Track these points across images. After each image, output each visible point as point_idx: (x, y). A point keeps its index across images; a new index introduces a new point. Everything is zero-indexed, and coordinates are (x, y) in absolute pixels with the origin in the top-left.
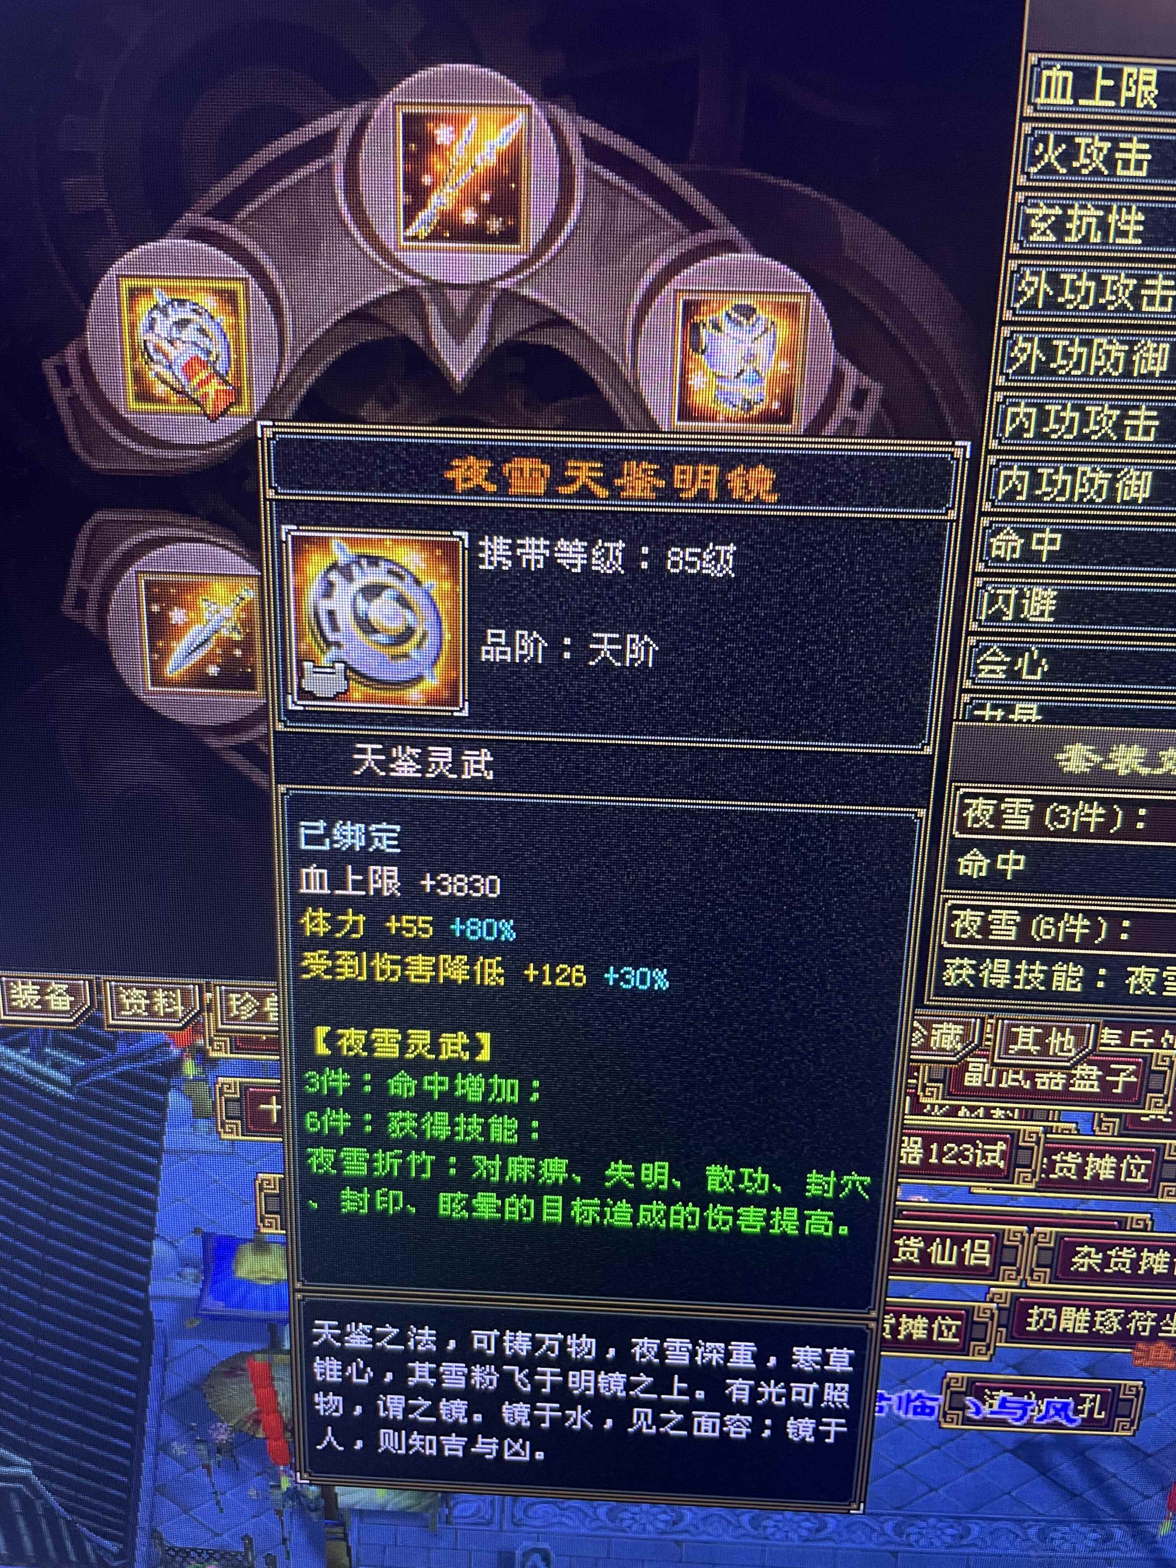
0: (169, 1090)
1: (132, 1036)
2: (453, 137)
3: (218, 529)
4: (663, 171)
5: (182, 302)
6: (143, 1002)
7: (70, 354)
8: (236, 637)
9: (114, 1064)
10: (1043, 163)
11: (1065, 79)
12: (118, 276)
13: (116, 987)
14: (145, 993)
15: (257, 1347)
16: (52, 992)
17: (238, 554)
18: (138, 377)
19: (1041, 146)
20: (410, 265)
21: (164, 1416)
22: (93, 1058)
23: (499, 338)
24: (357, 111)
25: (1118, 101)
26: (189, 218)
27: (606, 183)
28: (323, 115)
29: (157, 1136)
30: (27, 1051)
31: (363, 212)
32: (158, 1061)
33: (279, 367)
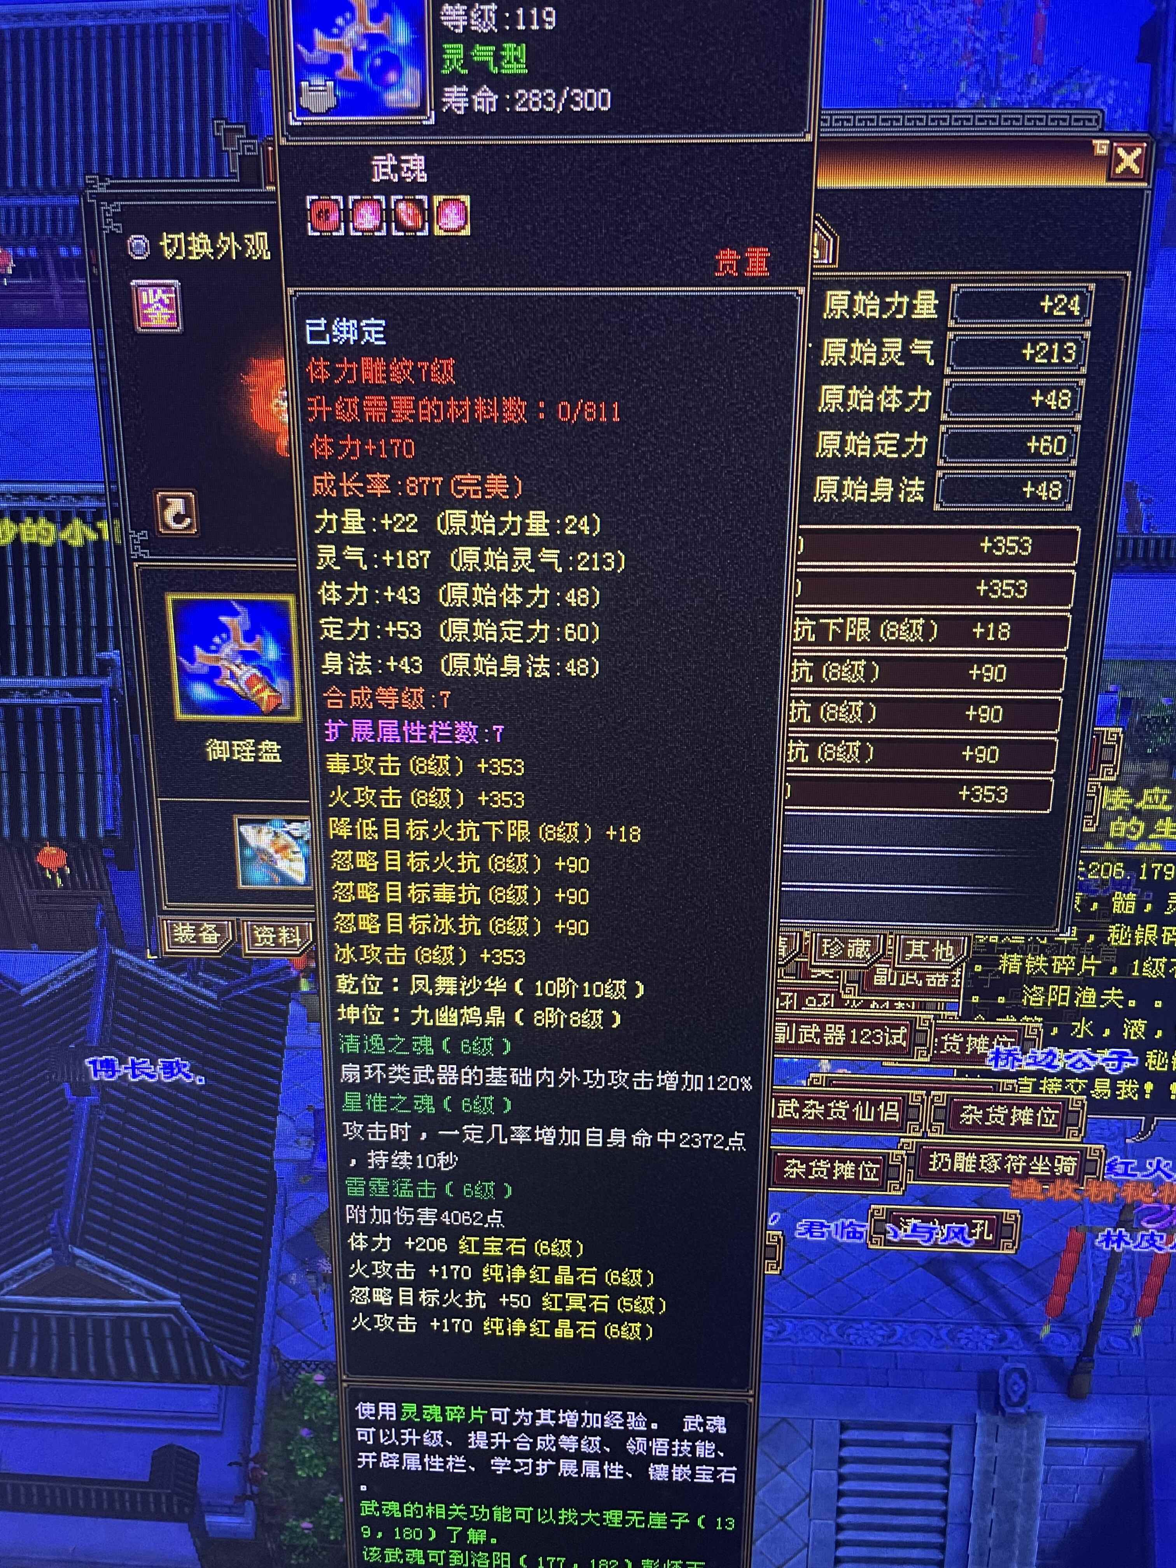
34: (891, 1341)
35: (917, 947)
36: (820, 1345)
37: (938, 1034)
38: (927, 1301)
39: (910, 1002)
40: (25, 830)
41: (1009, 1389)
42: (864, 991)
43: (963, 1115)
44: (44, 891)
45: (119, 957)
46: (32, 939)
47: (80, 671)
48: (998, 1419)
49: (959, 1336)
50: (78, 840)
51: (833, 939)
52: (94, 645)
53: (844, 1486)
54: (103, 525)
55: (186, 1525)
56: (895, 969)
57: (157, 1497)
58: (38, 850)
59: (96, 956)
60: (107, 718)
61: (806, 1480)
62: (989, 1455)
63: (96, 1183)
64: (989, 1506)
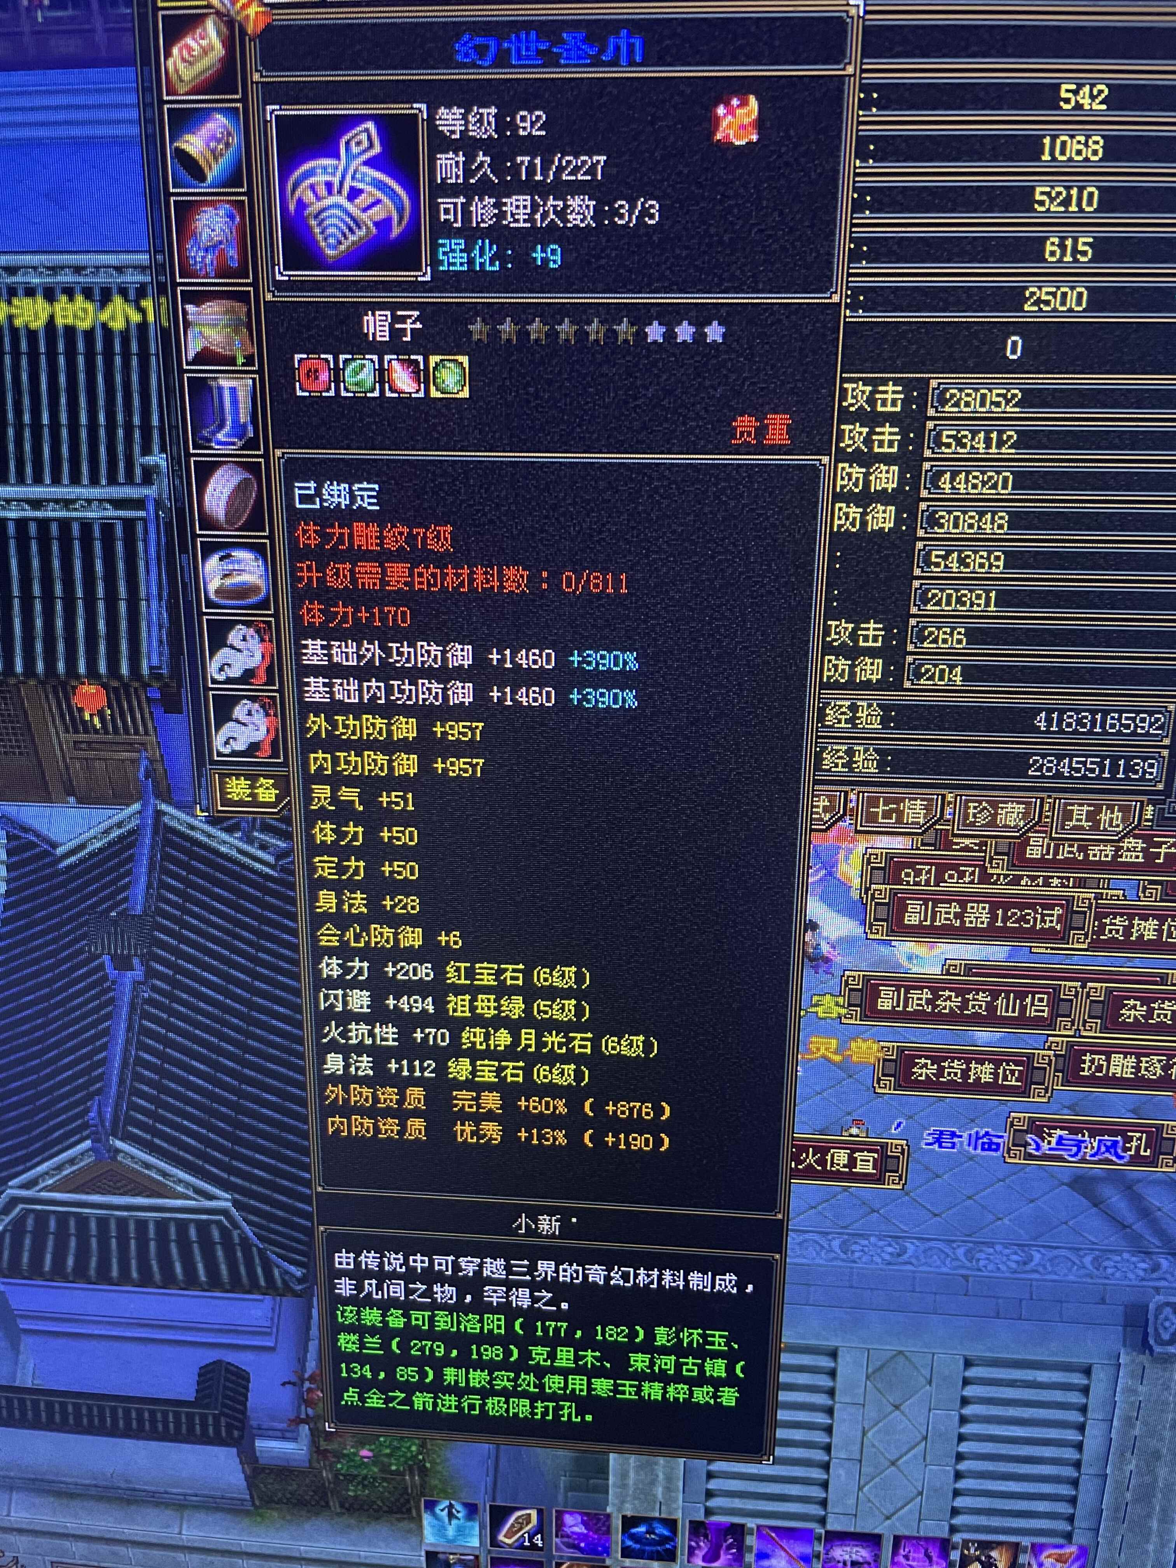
34: (1028, 1267)
35: (1080, 812)
36: (944, 1270)
37: (1099, 917)
38: (1071, 1223)
39: (1068, 879)
40: (61, 666)
41: (1159, 1326)
42: (1014, 865)
43: (1123, 1011)
44: (82, 737)
45: (165, 813)
46: (70, 792)
47: (121, 479)
48: (1144, 1359)
49: (1106, 1263)
50: (120, 677)
51: (980, 802)
52: (137, 449)
53: (967, 1429)
54: (148, 304)
55: (234, 1450)
56: (1052, 839)
57: (204, 1418)
58: (74, 688)
59: (139, 812)
60: (152, 536)
61: (922, 1420)
62: (1133, 1399)
63: (139, 1069)
64: (1128, 1455)
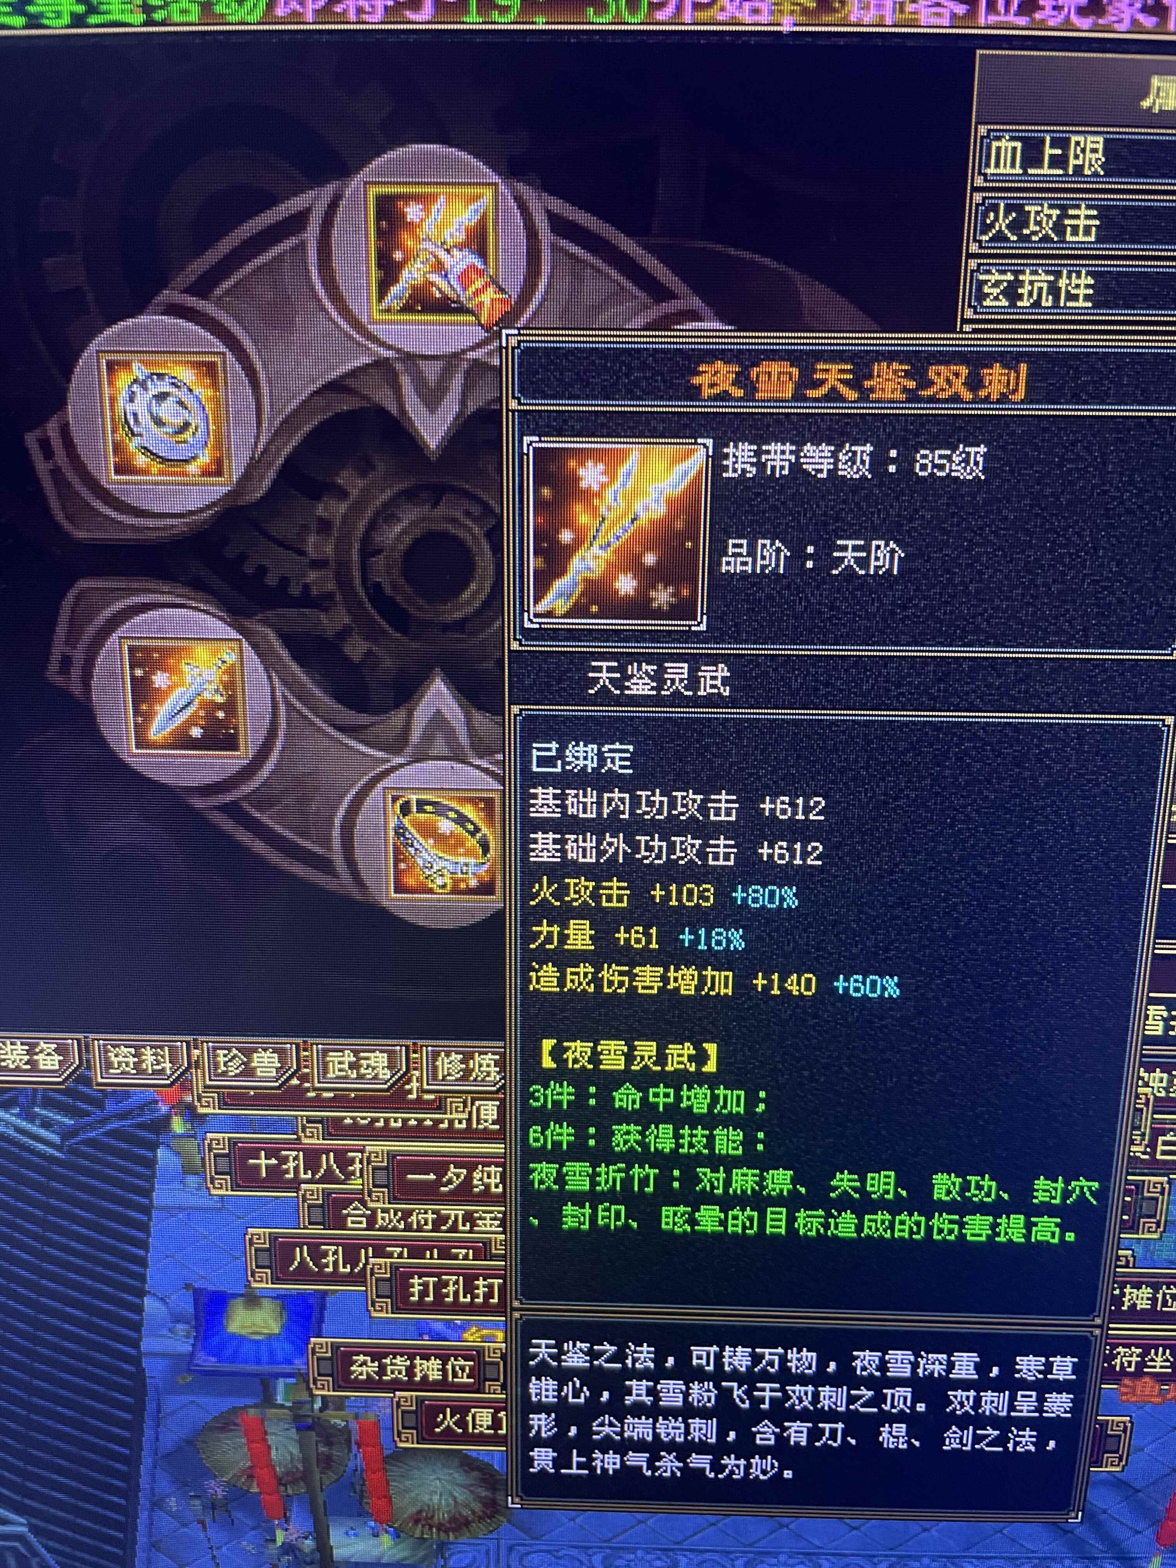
0: (158, 1147)
1: (121, 1094)
2: (422, 214)
3: (200, 595)
4: (628, 245)
5: (161, 376)
6: (132, 1060)
7: (52, 429)
8: (219, 699)
9: (104, 1121)
10: (994, 231)
11: (1014, 149)
12: (98, 352)
13: (105, 1045)
14: (133, 1051)
15: (249, 1401)
16: (41, 1051)
17: (220, 618)
18: (118, 448)
19: (992, 215)
20: (382, 337)
21: (158, 1471)
22: (82, 1117)
23: (471, 407)
24: (330, 189)
25: (1065, 169)
26: (167, 295)
27: (572, 256)
28: (295, 194)
29: (147, 1193)
30: (17, 1110)
31: (337, 287)
32: (146, 1118)
33: (257, 437)
